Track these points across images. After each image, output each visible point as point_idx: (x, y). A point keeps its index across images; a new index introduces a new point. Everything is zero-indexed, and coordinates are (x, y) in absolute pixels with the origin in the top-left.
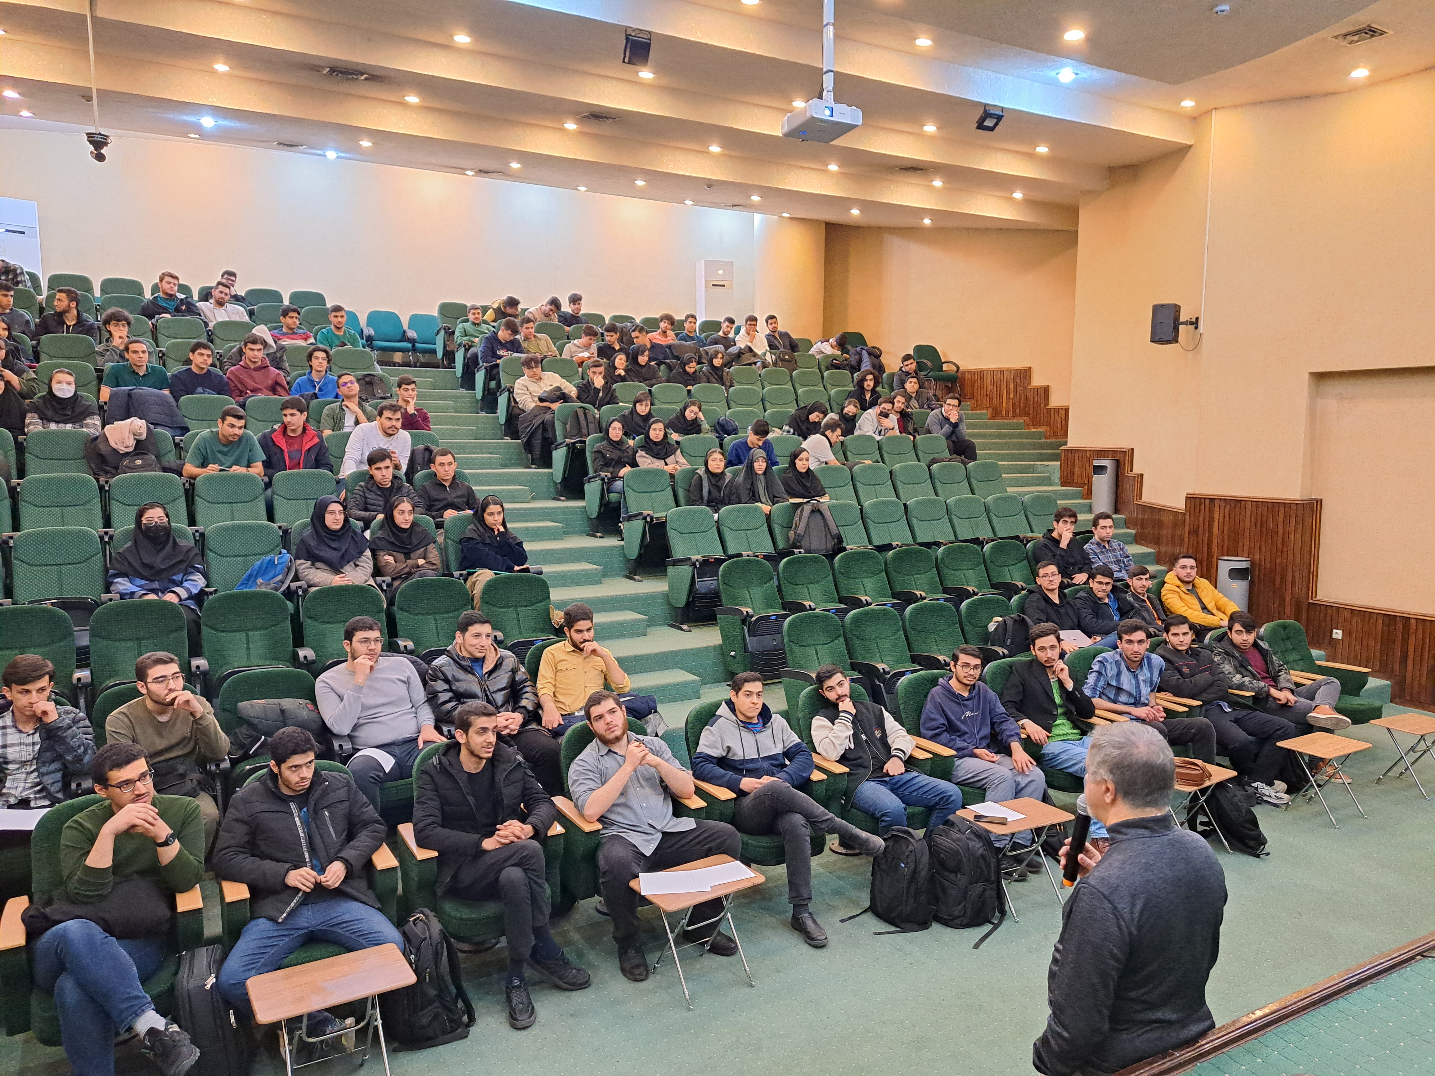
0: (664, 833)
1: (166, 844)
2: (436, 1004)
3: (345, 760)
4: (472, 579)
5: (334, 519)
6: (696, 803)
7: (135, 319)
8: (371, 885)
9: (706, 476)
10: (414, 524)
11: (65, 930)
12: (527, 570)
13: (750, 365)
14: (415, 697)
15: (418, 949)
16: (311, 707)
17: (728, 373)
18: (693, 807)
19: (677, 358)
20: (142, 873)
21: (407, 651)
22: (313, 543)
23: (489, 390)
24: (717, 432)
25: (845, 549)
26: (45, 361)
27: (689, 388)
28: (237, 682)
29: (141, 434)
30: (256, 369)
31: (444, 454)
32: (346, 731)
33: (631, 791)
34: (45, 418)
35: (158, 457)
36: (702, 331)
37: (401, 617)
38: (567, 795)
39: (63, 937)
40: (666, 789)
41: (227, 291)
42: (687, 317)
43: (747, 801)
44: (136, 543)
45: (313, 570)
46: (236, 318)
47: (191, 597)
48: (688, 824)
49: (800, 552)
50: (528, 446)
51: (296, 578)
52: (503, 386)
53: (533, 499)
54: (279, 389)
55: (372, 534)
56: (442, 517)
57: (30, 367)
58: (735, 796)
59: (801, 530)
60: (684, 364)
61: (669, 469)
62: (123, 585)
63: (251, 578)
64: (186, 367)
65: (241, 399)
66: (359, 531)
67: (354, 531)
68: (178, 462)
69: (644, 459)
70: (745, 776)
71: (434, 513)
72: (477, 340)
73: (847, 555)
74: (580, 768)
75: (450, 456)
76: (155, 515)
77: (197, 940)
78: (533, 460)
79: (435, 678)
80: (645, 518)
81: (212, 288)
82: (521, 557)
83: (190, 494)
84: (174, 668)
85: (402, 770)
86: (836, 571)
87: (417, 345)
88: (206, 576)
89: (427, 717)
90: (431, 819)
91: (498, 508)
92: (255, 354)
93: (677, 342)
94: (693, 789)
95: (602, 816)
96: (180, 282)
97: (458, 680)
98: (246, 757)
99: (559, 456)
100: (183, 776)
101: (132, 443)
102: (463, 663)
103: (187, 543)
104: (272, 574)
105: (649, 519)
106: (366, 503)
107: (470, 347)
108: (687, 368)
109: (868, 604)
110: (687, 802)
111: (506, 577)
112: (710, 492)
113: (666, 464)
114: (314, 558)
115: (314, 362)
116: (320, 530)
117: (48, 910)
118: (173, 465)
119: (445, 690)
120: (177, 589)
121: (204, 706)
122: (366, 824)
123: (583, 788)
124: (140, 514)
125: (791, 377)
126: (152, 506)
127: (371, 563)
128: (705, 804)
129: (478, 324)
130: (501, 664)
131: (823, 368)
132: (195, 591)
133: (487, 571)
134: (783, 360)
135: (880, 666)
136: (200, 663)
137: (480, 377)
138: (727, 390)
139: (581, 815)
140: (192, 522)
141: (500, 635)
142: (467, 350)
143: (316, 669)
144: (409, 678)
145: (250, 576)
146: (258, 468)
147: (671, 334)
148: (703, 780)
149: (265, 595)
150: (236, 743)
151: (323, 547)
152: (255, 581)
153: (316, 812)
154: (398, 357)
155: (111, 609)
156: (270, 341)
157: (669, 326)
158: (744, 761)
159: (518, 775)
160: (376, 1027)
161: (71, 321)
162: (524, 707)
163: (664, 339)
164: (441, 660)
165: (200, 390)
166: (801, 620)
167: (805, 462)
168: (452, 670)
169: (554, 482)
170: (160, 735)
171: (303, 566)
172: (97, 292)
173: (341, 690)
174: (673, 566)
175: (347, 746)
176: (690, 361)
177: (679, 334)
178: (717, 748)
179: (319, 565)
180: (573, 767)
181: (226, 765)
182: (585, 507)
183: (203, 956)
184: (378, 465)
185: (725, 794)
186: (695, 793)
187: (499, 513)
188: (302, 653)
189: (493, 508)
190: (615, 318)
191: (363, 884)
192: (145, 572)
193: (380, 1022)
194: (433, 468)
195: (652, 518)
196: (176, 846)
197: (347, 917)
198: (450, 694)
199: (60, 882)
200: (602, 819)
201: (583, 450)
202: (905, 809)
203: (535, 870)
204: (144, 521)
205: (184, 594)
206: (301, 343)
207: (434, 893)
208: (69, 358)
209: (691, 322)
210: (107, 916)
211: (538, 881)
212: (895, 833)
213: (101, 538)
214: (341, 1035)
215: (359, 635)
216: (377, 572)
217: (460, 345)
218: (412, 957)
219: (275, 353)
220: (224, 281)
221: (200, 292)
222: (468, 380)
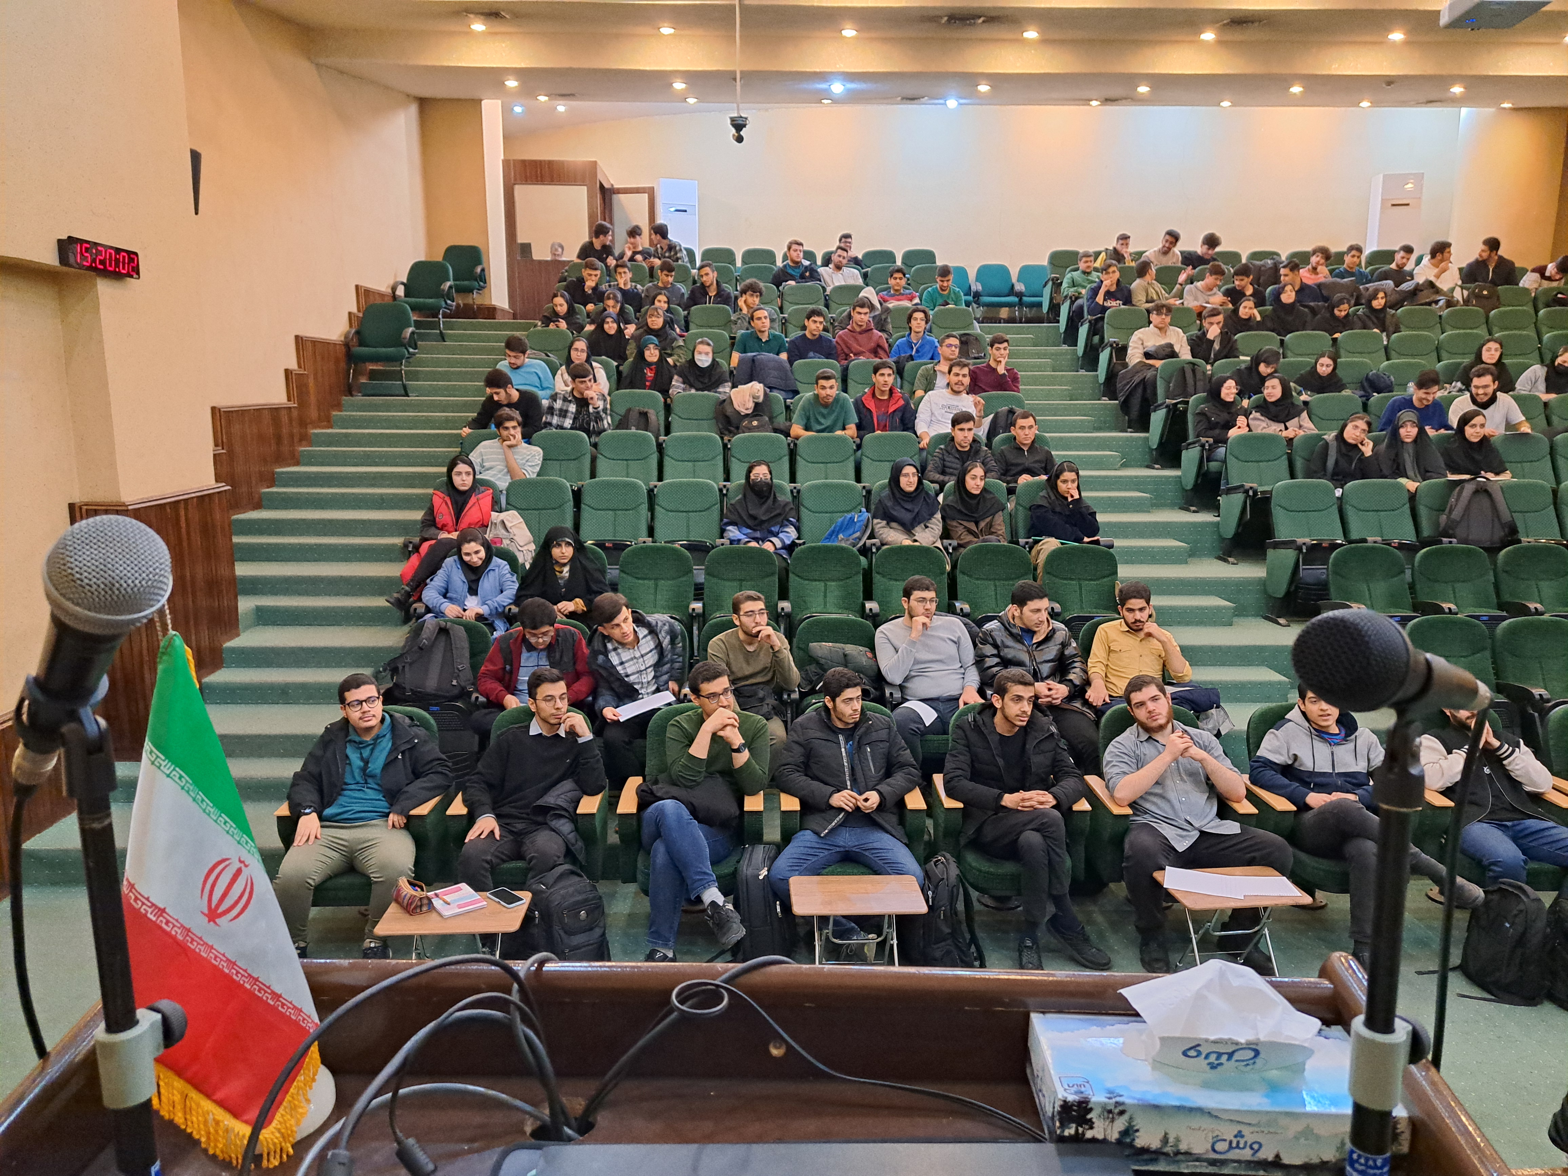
0: (1203, 833)
1: (738, 751)
2: (949, 942)
3: (894, 707)
4: (1037, 547)
5: (909, 481)
6: (1246, 808)
7: (766, 287)
8: (902, 822)
9: (1335, 443)
10: (984, 490)
11: (663, 805)
12: (1097, 542)
13: (1429, 304)
14: (964, 658)
15: (936, 887)
16: (870, 655)
17: (1393, 315)
18: (1241, 811)
19: (1326, 299)
20: (722, 773)
21: (964, 615)
22: (889, 504)
23: (1092, 345)
24: (1364, 390)
25: (1519, 541)
26: (693, 330)
27: (1336, 335)
28: (811, 625)
29: (758, 397)
30: (860, 333)
31: (1025, 416)
32: (898, 681)
33: (1169, 783)
34: (688, 382)
35: (771, 419)
36: (1369, 263)
37: (961, 579)
38: (1101, 775)
39: (661, 811)
40: (1211, 787)
41: (845, 254)
42: (1351, 248)
43: (1309, 815)
44: (745, 496)
45: (887, 530)
46: (851, 282)
47: (785, 547)
48: (1231, 828)
49: (1450, 542)
50: (1125, 406)
51: (872, 536)
52: (1106, 341)
53: (1124, 466)
54: (881, 352)
55: (945, 498)
56: (1016, 482)
57: (681, 336)
58: (1294, 808)
59: (1456, 514)
60: (1331, 308)
61: (1290, 433)
62: (733, 532)
63: (834, 534)
64: (801, 333)
65: (845, 362)
66: (932, 493)
67: (927, 493)
68: (788, 424)
69: (1258, 422)
70: (1313, 790)
71: (1009, 478)
72: (1084, 291)
73: (1522, 548)
74: (1115, 750)
75: (1031, 418)
76: (761, 472)
77: (757, 838)
78: (1130, 421)
79: (984, 642)
80: (1247, 492)
81: (832, 253)
82: (1093, 528)
83: (793, 454)
84: (761, 605)
85: (941, 725)
86: (1499, 569)
87: (1025, 299)
88: (798, 529)
89: (973, 678)
90: (959, 772)
91: (1072, 475)
92: (862, 317)
93: (1330, 279)
94: (1244, 792)
95: (1135, 802)
96: (806, 248)
97: (1007, 647)
98: (813, 692)
99: (1158, 418)
100: (762, 700)
101: (751, 405)
102: (1014, 631)
103: (785, 498)
104: (851, 531)
105: (1251, 493)
106: (944, 466)
107: (1077, 298)
108: (1336, 312)
109: (1537, 612)
110: (1236, 806)
111: (1074, 548)
112: (1337, 462)
113: (1286, 428)
114: (890, 519)
115: (914, 323)
116: (896, 491)
117: (654, 787)
118: (782, 427)
119: (993, 655)
120: (774, 539)
121: (782, 643)
122: (902, 766)
123: (1116, 770)
124: (749, 471)
125: (1487, 318)
126: (759, 463)
127: (941, 525)
128: (1256, 811)
129: (1089, 273)
130: (1052, 636)
131: (1540, 305)
132: (788, 542)
133: (1053, 539)
134: (1479, 297)
135: (1537, 692)
136: (785, 605)
137: (1083, 331)
138: (1388, 337)
139: (1112, 797)
140: (793, 479)
141: (1057, 607)
142: (1072, 303)
143: (877, 620)
144: (959, 638)
145: (833, 532)
146: (852, 430)
147: (1324, 270)
148: (1261, 787)
149: (843, 549)
150: (806, 678)
151: (898, 508)
152: (837, 536)
153: (860, 747)
154: (1004, 313)
155: (722, 551)
156: (876, 302)
157: (1322, 261)
158: (1312, 774)
159: (1048, 746)
160: (892, 946)
161: (712, 293)
162: (1071, 681)
163: (1313, 276)
164: (993, 625)
165: (811, 354)
166: (1432, 625)
167: (1478, 429)
168: (1001, 636)
169: (1150, 448)
170: (748, 663)
171: (879, 524)
172: (739, 263)
173: (897, 643)
174: (1274, 548)
175: (897, 695)
176: (1341, 302)
177: (1334, 270)
178: (1281, 754)
179: (894, 524)
180: (1110, 748)
181: (795, 696)
182: (1180, 477)
183: (760, 852)
184: (963, 426)
185: (1281, 804)
186: (1246, 797)
187: (1073, 481)
188: (869, 605)
189: (1068, 475)
190: (1255, 255)
191: (894, 819)
192: (750, 522)
193: (895, 942)
194: (1013, 432)
195: (1255, 492)
196: (745, 755)
197: (876, 845)
198: (997, 660)
199: (664, 768)
200: (1133, 805)
201: (1185, 411)
202: (1525, 862)
203: (1055, 840)
204: (752, 477)
205: (779, 544)
206: (906, 304)
207: (958, 842)
208: (711, 327)
209: (1353, 256)
210: (694, 801)
211: (1058, 850)
212: (1503, 886)
213: (721, 490)
214: (864, 944)
215: (917, 594)
216: (946, 534)
217: (1066, 297)
218: (930, 893)
219: (880, 315)
220: (842, 245)
221: (823, 258)
222: (1070, 336)
